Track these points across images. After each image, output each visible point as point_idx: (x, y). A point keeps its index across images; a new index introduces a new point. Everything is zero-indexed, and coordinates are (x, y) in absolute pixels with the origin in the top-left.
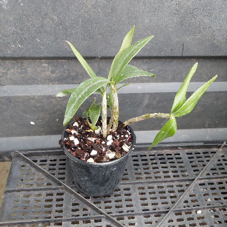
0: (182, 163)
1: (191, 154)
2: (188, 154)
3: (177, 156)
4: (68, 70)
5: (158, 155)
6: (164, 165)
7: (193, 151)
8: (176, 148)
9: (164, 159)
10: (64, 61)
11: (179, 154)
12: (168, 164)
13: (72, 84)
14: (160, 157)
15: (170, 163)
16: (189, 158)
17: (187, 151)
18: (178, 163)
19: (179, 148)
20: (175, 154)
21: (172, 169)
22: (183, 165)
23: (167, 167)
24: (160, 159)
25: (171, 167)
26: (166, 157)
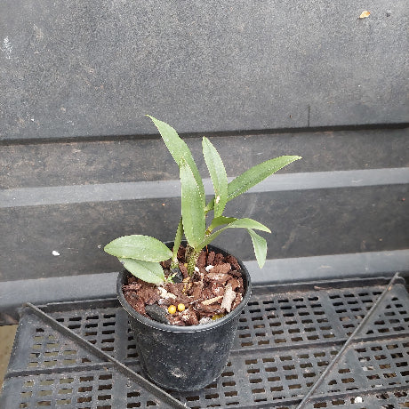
0: (323, 313)
1: (338, 297)
2: (332, 298)
3: (314, 302)
5: (280, 301)
6: (291, 319)
7: (343, 291)
8: (311, 287)
9: (290, 308)
10: (108, 142)
11: (317, 299)
12: (297, 317)
13: (124, 182)
14: (282, 304)
15: (300, 314)
16: (335, 305)
17: (330, 292)
18: (316, 313)
19: (316, 287)
20: (310, 299)
21: (305, 326)
22: (324, 316)
23: (295, 322)
24: (282, 308)
25: (303, 322)
26: (294, 305)
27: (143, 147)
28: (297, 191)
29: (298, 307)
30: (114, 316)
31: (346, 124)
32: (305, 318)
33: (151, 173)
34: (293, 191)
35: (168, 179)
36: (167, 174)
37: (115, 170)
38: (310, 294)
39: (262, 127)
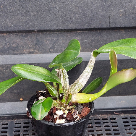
0: (117, 126)
1: (126, 118)
2: (123, 118)
3: (113, 121)
4: (10, 43)
5: (95, 120)
6: (99, 129)
7: (129, 115)
8: (112, 113)
9: (100, 123)
10: (5, 34)
11: (115, 119)
12: (103, 128)
13: (14, 54)
14: (96, 121)
15: (105, 126)
16: (124, 122)
17: (123, 116)
18: (113, 126)
19: (115, 113)
20: (111, 119)
21: (106, 132)
22: (117, 128)
23: (101, 130)
24: (95, 123)
25: (106, 130)
26: (102, 121)
27: (23, 37)
28: (105, 61)
29: (104, 123)
30: (7, 124)
31: (130, 26)
32: (107, 128)
33: (28, 50)
34: (104, 61)
35: (36, 53)
36: (36, 51)
37: (9, 48)
38: (111, 116)
39: (85, 27)
